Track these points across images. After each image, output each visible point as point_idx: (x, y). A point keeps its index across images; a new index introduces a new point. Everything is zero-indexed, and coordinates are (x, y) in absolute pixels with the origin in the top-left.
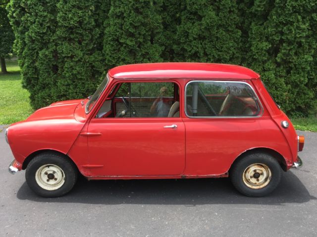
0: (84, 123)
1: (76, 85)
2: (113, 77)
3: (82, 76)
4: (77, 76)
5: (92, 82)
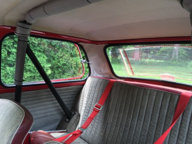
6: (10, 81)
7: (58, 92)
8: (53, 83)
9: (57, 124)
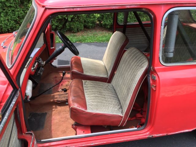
0: (6, 86)
1: (7, 13)
2: (43, 7)
3: (11, 3)
4: (6, 3)
5: (21, 9)
6: (121, 18)
7: (146, 30)
8: (144, 24)
9: (145, 49)
